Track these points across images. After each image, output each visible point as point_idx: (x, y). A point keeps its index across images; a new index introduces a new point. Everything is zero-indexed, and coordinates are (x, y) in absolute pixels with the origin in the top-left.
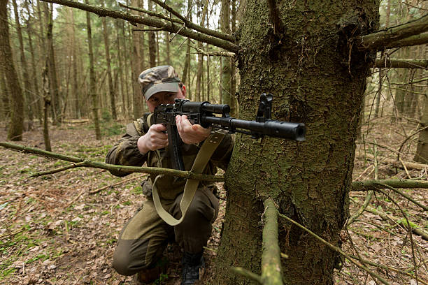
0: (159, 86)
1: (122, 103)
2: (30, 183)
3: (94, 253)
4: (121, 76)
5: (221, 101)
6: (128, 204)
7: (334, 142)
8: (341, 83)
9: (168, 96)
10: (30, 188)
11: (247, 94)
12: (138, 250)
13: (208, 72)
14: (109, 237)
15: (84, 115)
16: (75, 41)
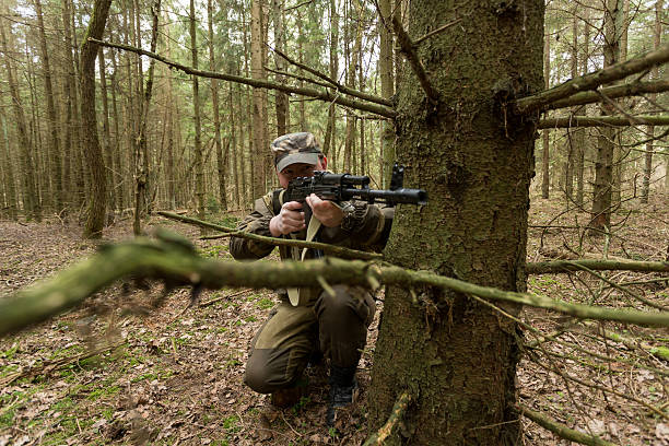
1: (234, 186)
3: (212, 376)
4: (234, 147)
6: (252, 320)
7: (497, 208)
8: (502, 146)
11: (406, 162)
12: (276, 361)
13: (362, 137)
14: (229, 359)
15: (179, 204)
16: (172, 100)
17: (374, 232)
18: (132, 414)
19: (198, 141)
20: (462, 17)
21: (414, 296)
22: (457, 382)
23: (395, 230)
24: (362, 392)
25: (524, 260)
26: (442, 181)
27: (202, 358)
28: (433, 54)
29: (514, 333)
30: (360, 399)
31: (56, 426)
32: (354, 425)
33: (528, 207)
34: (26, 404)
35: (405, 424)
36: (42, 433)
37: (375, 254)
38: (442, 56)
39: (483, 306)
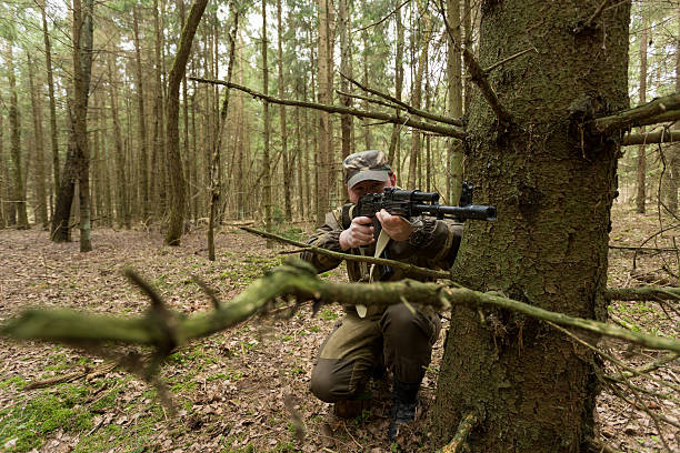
0: (366, 174)
1: (298, 197)
2: (196, 296)
3: (278, 381)
4: (299, 159)
5: (448, 193)
6: (315, 330)
7: (573, 231)
8: (578, 167)
9: (374, 185)
10: (197, 302)
12: (341, 372)
13: (428, 148)
14: (293, 367)
15: (247, 215)
16: (243, 115)
17: (442, 248)
18: (208, 409)
19: (266, 155)
20: (536, 38)
21: (482, 316)
22: (527, 408)
23: (464, 248)
24: (424, 411)
25: (604, 285)
26: (513, 202)
27: (268, 364)
28: (504, 76)
29: (592, 362)
30: (423, 417)
31: (147, 411)
32: (416, 443)
33: (609, 229)
34: (125, 390)
35: (471, 445)
36: (137, 416)
37: (442, 272)
38: (513, 78)
39: (556, 331)
